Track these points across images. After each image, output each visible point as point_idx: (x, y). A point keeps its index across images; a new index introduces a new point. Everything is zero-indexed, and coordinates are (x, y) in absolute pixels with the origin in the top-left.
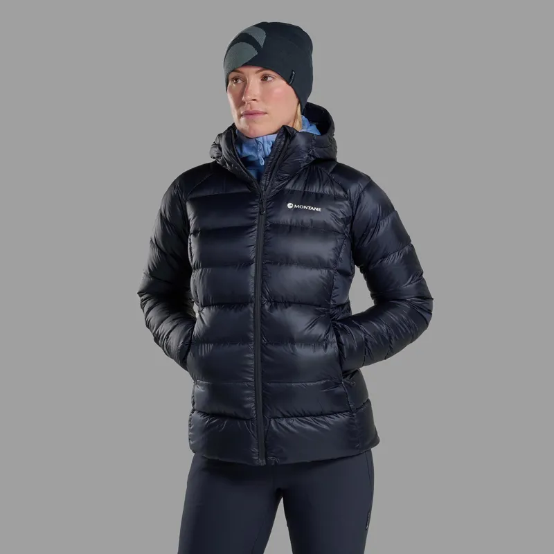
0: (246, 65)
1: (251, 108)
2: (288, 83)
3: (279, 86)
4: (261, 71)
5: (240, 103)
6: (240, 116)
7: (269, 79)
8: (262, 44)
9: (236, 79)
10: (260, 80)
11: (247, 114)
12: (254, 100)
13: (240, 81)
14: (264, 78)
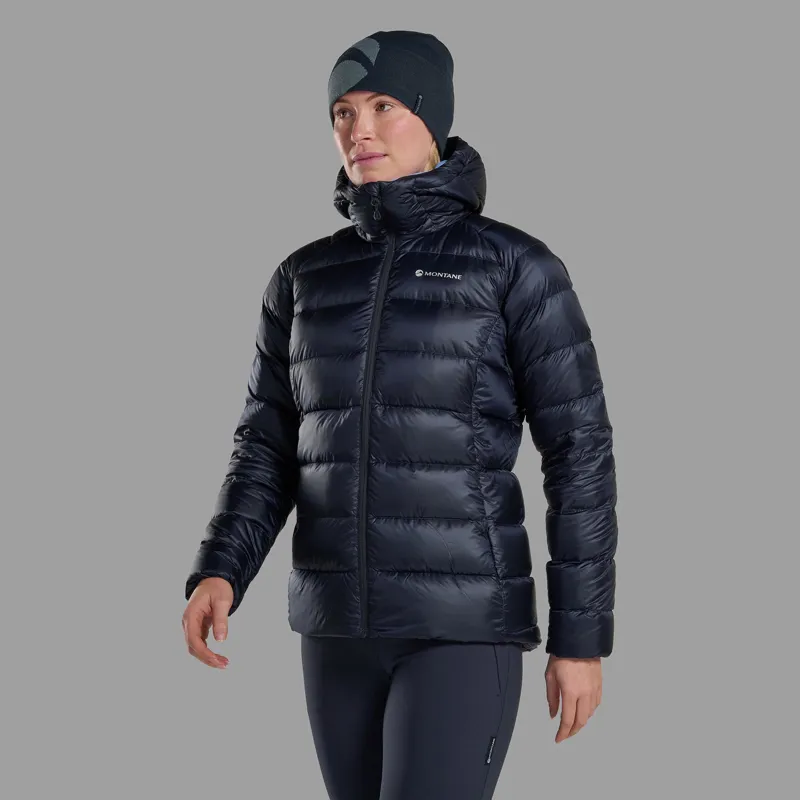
0: (352, 90)
1: (364, 151)
2: (413, 112)
3: (402, 118)
4: (373, 97)
5: (348, 145)
6: (351, 163)
7: (387, 108)
8: (373, 60)
9: (343, 112)
10: (374, 111)
11: (359, 160)
12: (367, 139)
13: (348, 115)
14: (380, 107)
